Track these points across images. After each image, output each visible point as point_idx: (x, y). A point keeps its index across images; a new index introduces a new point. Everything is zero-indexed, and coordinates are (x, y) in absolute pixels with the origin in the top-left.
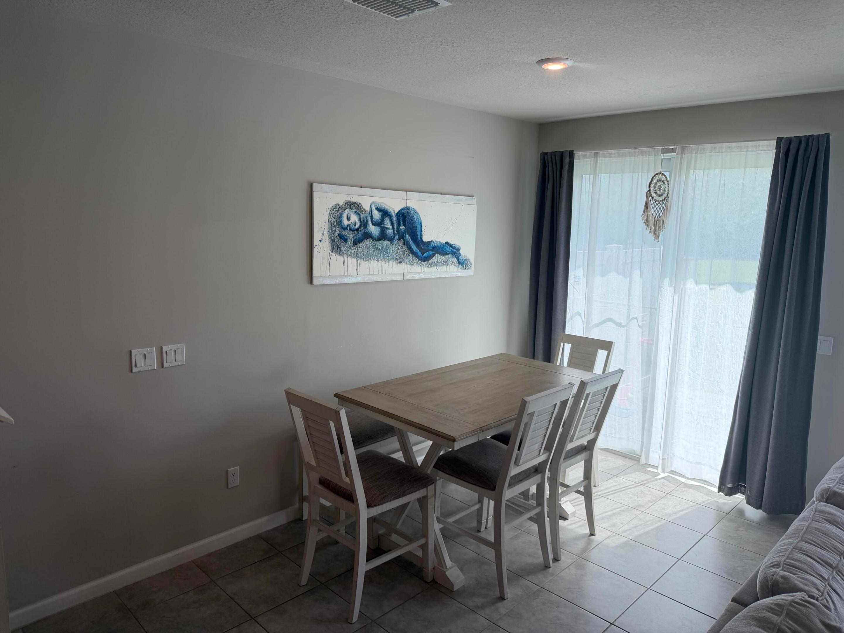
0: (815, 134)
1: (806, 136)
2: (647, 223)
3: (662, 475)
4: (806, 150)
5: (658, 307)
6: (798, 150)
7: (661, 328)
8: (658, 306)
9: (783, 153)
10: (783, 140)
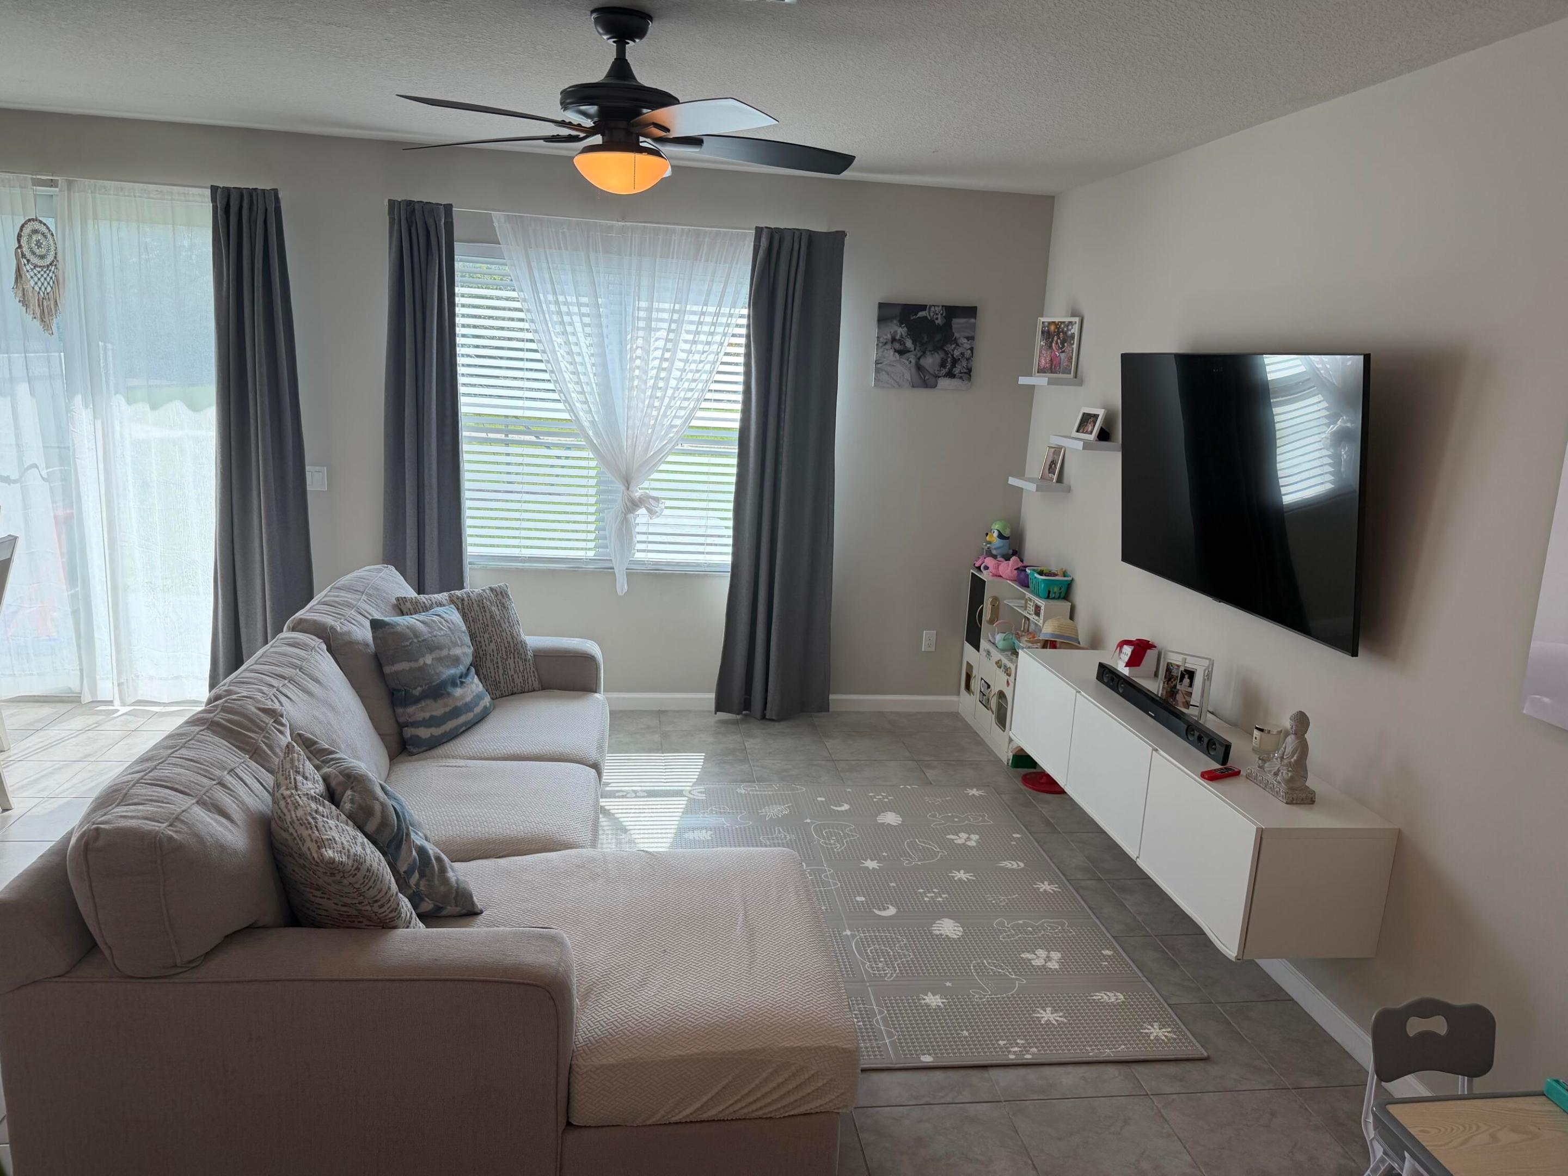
0: (259, 188)
1: (249, 189)
2: (24, 302)
3: (124, 710)
4: (250, 209)
5: (71, 445)
6: (241, 208)
7: (81, 478)
8: (71, 442)
9: (221, 209)
10: (219, 190)
